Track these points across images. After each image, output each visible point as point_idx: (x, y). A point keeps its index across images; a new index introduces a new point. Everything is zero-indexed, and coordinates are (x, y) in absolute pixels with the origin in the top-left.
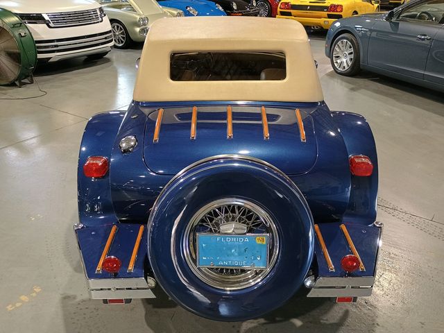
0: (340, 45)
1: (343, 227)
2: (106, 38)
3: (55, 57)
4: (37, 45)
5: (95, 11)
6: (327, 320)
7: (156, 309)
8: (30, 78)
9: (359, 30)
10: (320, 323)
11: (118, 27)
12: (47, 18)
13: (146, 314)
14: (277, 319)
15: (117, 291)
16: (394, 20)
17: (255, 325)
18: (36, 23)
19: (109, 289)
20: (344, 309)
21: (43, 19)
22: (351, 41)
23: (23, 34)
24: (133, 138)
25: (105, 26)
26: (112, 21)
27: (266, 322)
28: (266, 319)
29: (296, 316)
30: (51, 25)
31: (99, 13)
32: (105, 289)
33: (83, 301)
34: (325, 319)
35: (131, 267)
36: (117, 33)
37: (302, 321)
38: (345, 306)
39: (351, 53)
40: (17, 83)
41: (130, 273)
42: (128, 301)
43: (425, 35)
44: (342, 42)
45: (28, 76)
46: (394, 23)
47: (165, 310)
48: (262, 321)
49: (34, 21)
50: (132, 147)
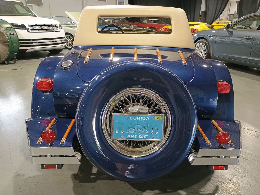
0: (199, 46)
1: (214, 122)
2: (61, 41)
3: (30, 49)
4: (20, 41)
5: (56, 25)
6: (203, 191)
7: (81, 184)
8: (14, 61)
9: (209, 37)
10: (199, 193)
11: (69, 37)
12: (27, 26)
13: (74, 187)
14: (168, 190)
15: (52, 157)
16: (229, 30)
17: (153, 194)
18: (21, 29)
19: (46, 156)
20: (216, 184)
21: (25, 27)
22: (205, 43)
23: (12, 33)
24: (71, 62)
25: (62, 34)
26: (66, 34)
27: (160, 192)
28: (160, 191)
29: (182, 189)
30: (30, 30)
31: (58, 27)
32: (43, 156)
33: (30, 177)
34: (202, 191)
35: (64, 140)
36: (69, 41)
37: (186, 192)
38: (216, 183)
39: (205, 50)
40: (6, 62)
41: (62, 144)
42: (60, 166)
43: (249, 37)
44: (200, 44)
45: (13, 59)
46: (230, 31)
47: (87, 184)
48: (157, 191)
49: (20, 28)
50: (70, 66)
